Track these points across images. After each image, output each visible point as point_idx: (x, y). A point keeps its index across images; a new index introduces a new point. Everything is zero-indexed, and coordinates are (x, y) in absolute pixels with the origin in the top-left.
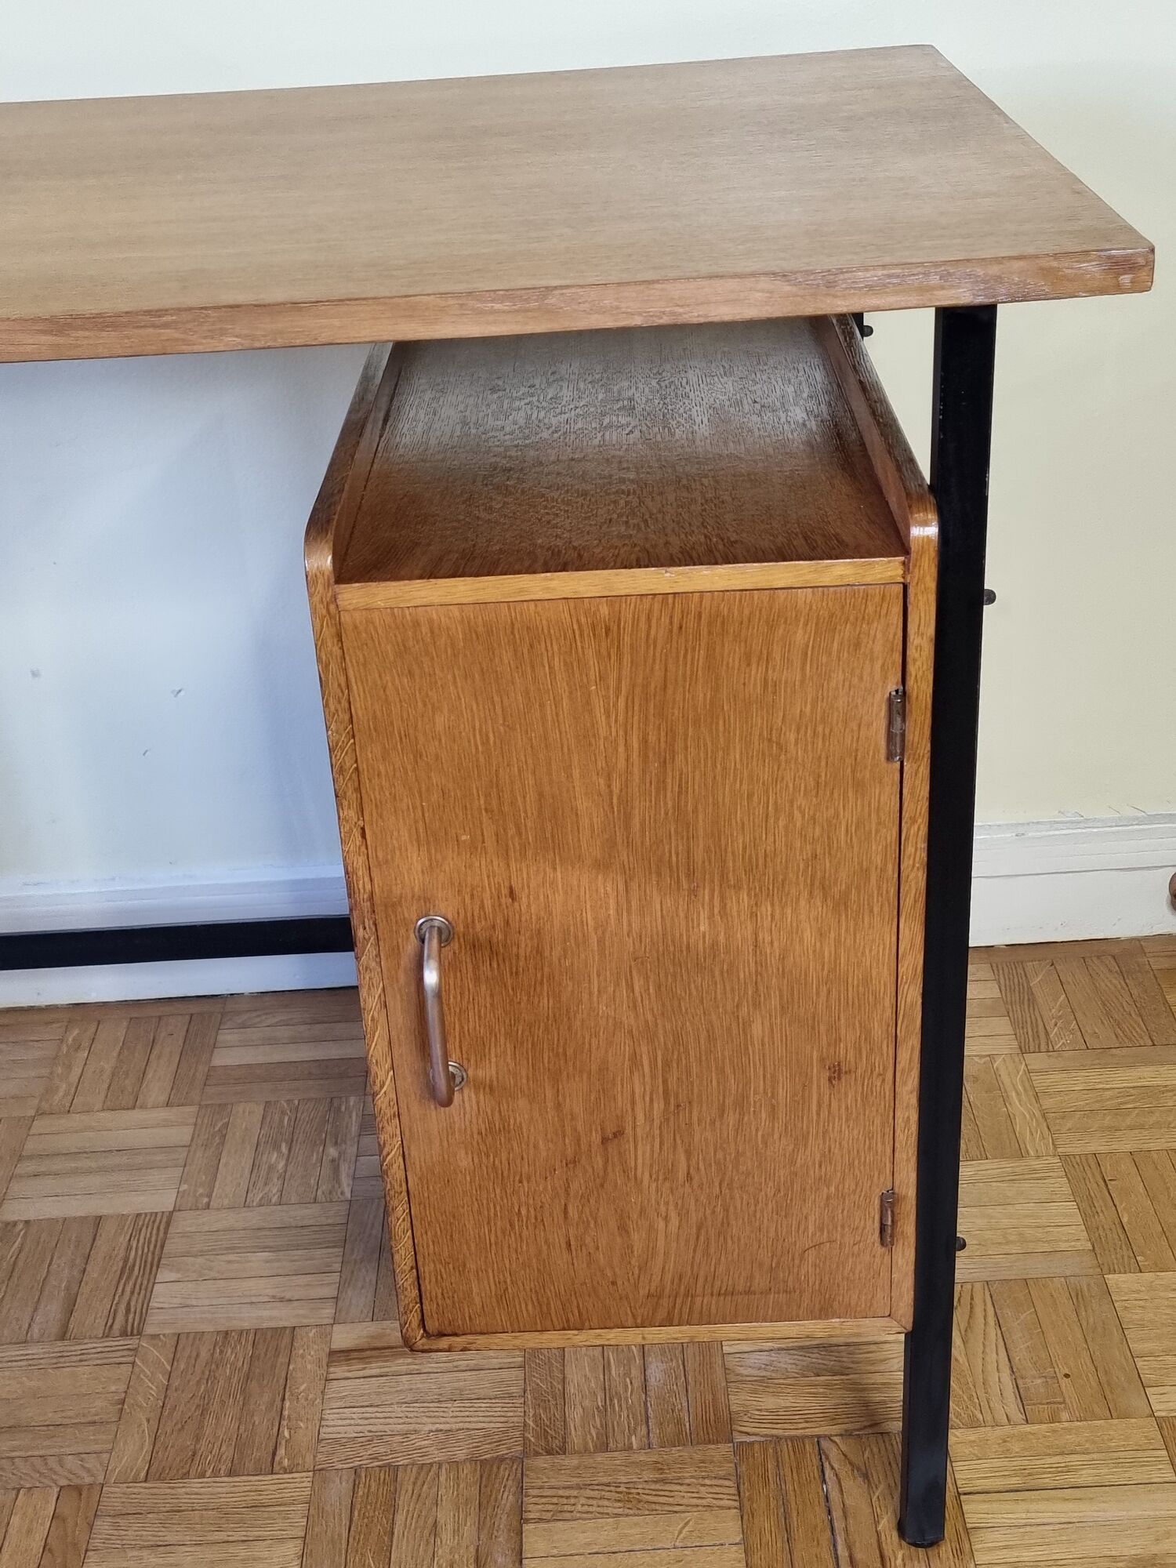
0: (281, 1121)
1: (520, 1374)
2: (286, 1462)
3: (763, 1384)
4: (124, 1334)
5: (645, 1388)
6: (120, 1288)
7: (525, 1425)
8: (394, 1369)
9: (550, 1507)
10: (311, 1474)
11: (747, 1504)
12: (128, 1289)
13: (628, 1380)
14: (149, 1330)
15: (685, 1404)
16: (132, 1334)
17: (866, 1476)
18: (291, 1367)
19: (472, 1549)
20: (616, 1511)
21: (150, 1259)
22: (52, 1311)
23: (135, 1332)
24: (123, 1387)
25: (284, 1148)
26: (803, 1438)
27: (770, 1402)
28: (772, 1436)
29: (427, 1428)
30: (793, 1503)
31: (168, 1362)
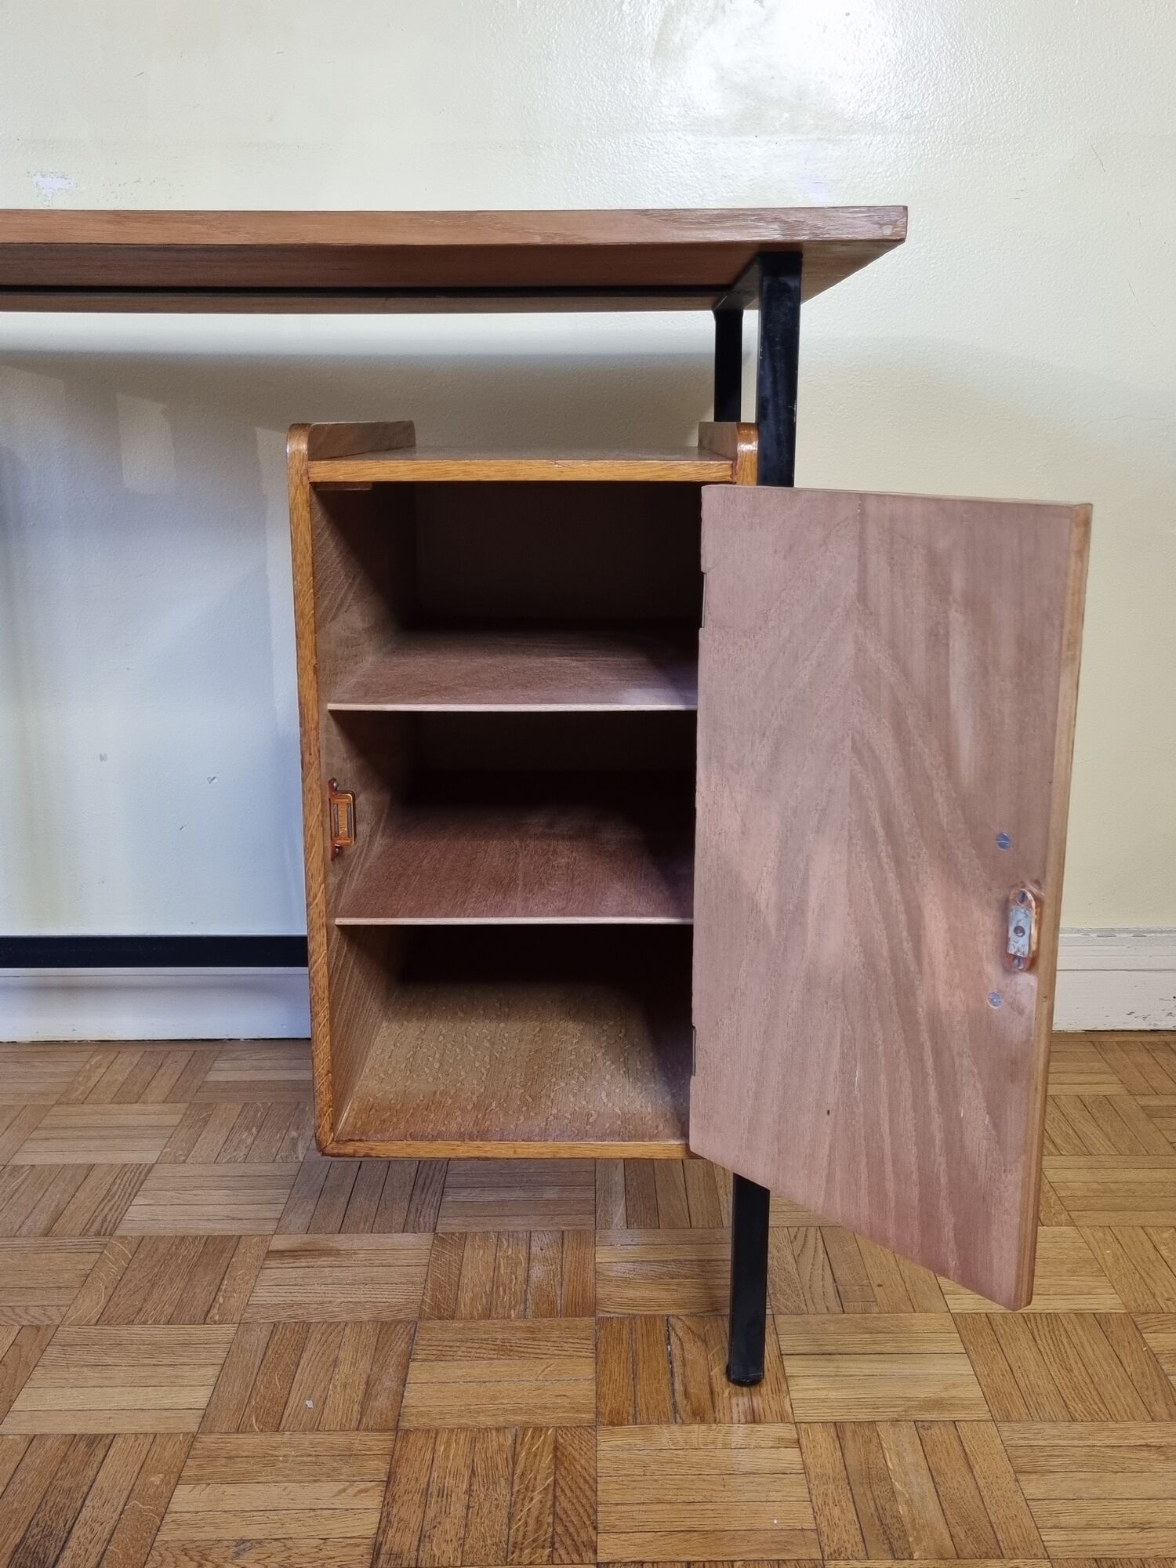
0: (255, 1115)
1: (424, 1270)
2: (217, 1318)
3: (626, 1282)
4: (98, 1234)
5: (527, 1281)
6: (101, 1207)
7: (423, 1301)
8: (319, 1263)
9: (435, 1352)
10: (237, 1325)
11: (602, 1356)
12: (107, 1208)
13: (513, 1276)
14: (118, 1233)
15: (559, 1293)
16: (104, 1235)
17: (704, 1341)
18: (233, 1260)
19: (365, 1376)
20: (489, 1356)
21: (129, 1191)
22: (42, 1220)
23: (108, 1233)
24: (91, 1267)
25: (254, 1130)
26: (654, 1317)
27: (631, 1293)
28: (629, 1314)
29: (339, 1300)
30: (641, 1357)
31: (130, 1253)
